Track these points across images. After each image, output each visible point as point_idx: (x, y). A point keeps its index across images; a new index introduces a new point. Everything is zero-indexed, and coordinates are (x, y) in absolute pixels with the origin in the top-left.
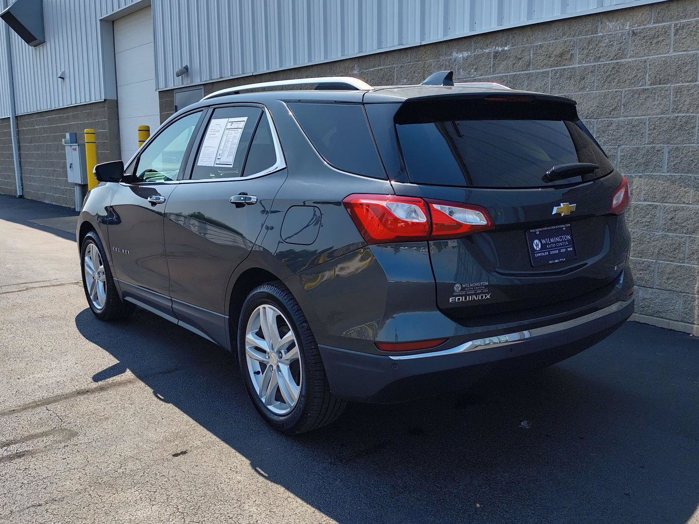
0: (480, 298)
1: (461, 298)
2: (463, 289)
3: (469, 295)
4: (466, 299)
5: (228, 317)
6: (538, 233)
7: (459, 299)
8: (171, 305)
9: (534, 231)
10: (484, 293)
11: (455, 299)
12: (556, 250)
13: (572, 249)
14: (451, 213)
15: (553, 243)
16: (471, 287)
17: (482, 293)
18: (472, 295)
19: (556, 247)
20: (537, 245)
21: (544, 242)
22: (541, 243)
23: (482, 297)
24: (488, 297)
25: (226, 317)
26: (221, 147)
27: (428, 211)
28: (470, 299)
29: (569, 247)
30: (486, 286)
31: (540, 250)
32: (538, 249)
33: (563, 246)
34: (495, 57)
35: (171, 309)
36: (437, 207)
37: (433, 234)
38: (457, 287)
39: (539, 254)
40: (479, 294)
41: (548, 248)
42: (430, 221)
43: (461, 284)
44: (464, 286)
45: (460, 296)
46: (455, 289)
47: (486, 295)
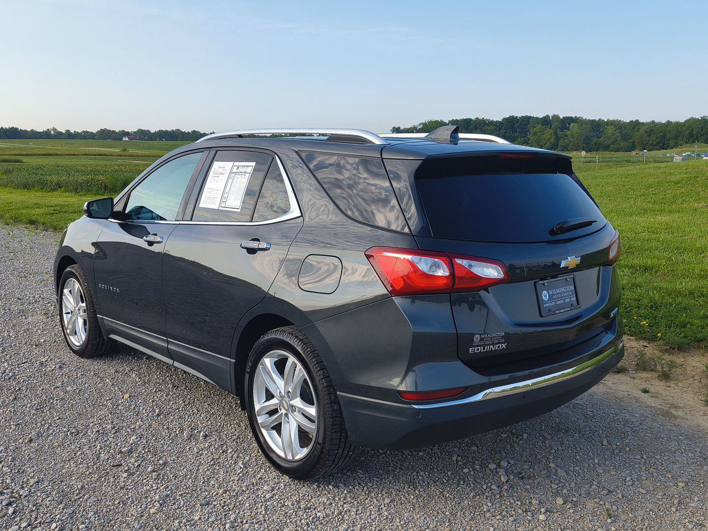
0: (497, 349)
2: (482, 340)
3: (487, 345)
4: (484, 349)
5: (234, 361)
6: (546, 284)
7: (478, 349)
8: (166, 346)
9: (543, 282)
10: (501, 343)
11: (474, 349)
12: (562, 300)
13: (574, 299)
14: (470, 266)
15: (558, 294)
16: (489, 337)
17: (499, 343)
18: (489, 345)
19: (561, 297)
20: (545, 296)
21: (551, 292)
22: (549, 294)
23: (499, 347)
24: (505, 346)
25: (232, 360)
26: (227, 190)
27: (451, 266)
28: (488, 347)
29: (572, 297)
30: (502, 337)
31: (548, 300)
32: (546, 299)
33: (567, 296)
35: (167, 350)
36: (459, 261)
37: (455, 287)
38: (477, 338)
40: (496, 344)
41: (555, 299)
42: (452, 274)
43: (480, 335)
44: (483, 336)
45: (479, 346)
46: (475, 339)
47: (503, 345)
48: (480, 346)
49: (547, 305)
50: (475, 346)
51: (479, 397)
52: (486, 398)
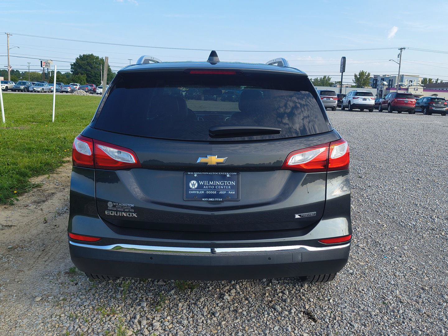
0: (128, 216)
2: (114, 206)
3: (120, 211)
6: (195, 175)
7: (112, 213)
9: (192, 173)
10: (132, 212)
11: (109, 212)
12: (215, 191)
13: (234, 193)
15: (211, 185)
16: (120, 206)
17: (129, 212)
18: (122, 211)
19: (215, 189)
20: (193, 185)
21: (201, 183)
22: (199, 184)
23: (130, 215)
27: (93, 149)
29: (231, 191)
31: (196, 188)
32: (193, 188)
37: (97, 165)
38: (110, 205)
40: (127, 212)
41: (205, 189)
42: (93, 154)
43: (113, 202)
44: (114, 204)
45: (112, 211)
46: (109, 205)
47: (133, 214)
48: (114, 211)
49: (194, 192)
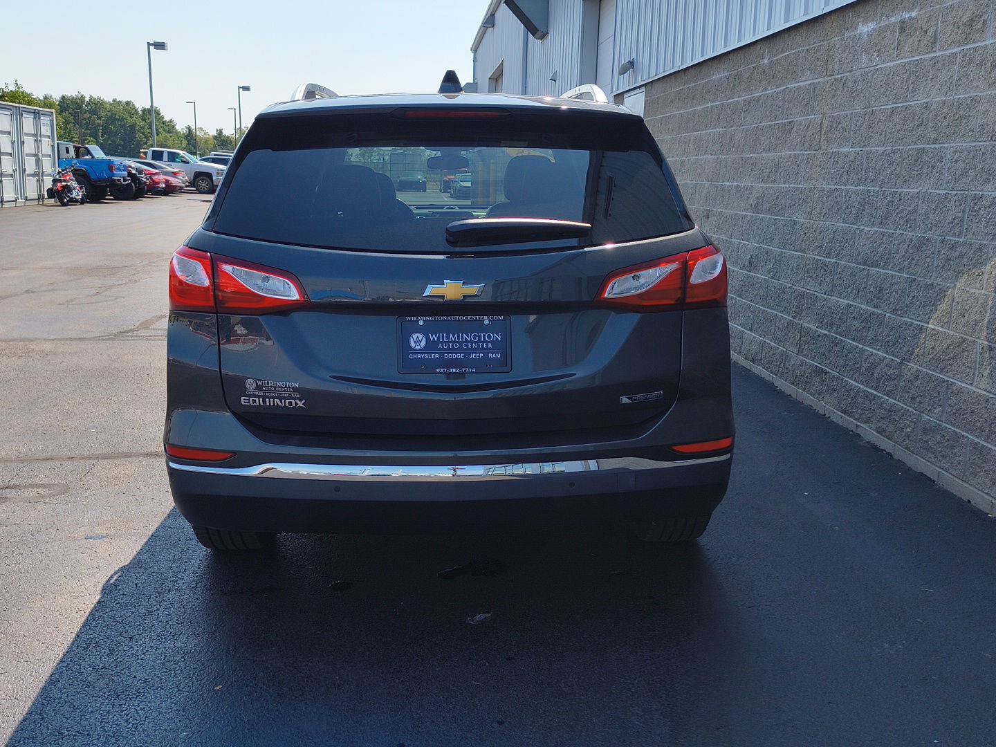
0: (287, 405)
1: (257, 399)
2: (259, 387)
3: (270, 398)
4: (265, 402)
6: (421, 323)
7: (254, 401)
9: (414, 319)
10: (295, 399)
11: (249, 400)
12: (461, 353)
13: (498, 356)
15: (453, 342)
16: (271, 387)
17: (289, 398)
18: (274, 398)
19: (460, 349)
21: (433, 337)
22: (428, 339)
23: (290, 403)
24: (300, 404)
27: (213, 272)
28: (272, 400)
29: (492, 353)
30: (295, 389)
31: (423, 349)
32: (418, 347)
33: (477, 349)
34: (902, 29)
36: (228, 268)
38: (251, 384)
39: (419, 356)
40: (285, 399)
41: (440, 349)
42: (214, 285)
43: (256, 380)
44: (259, 383)
45: (255, 396)
46: (247, 385)
47: (297, 401)
48: (259, 397)
50: (250, 396)
51: (255, 471)
52: (264, 475)
